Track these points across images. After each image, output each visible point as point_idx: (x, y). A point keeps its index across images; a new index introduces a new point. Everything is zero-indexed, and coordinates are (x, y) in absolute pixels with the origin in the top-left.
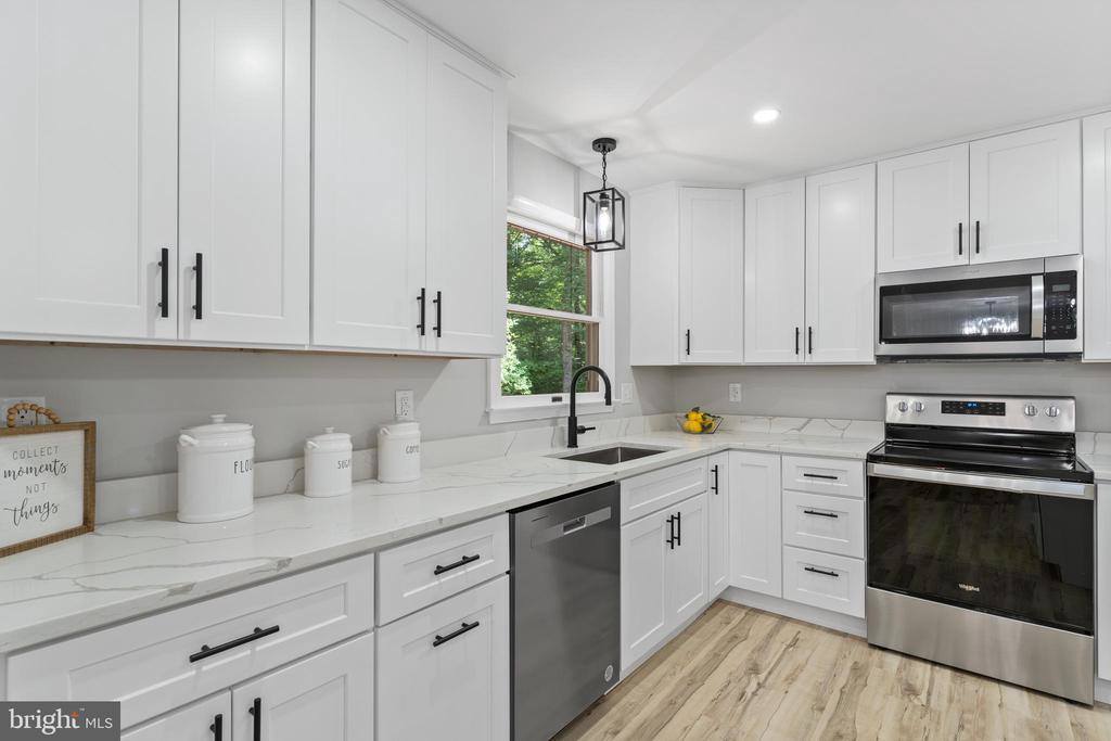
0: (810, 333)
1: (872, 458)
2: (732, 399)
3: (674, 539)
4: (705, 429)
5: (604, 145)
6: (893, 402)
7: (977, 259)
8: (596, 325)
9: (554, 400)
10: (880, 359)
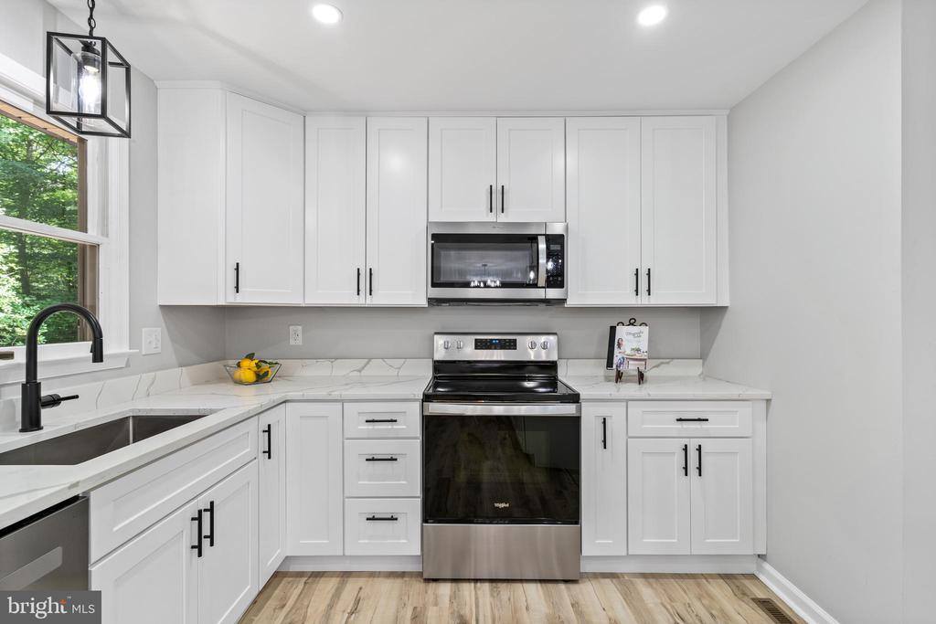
0: (371, 274)
1: (426, 398)
2: (292, 342)
3: (204, 541)
4: (261, 378)
6: (440, 341)
7: (503, 218)
8: (95, 248)
10: (430, 300)
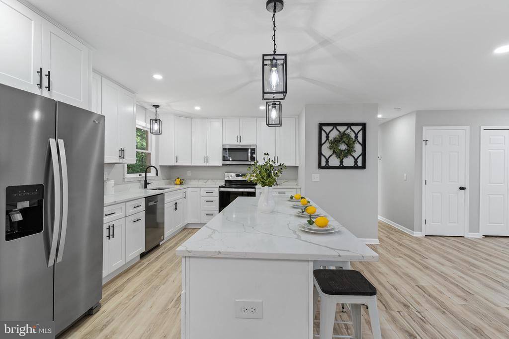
0: (208, 158)
1: (220, 187)
2: (188, 175)
3: (176, 209)
4: (181, 183)
5: (156, 106)
6: (226, 175)
7: (241, 144)
8: (150, 154)
9: (140, 175)
10: (223, 164)
